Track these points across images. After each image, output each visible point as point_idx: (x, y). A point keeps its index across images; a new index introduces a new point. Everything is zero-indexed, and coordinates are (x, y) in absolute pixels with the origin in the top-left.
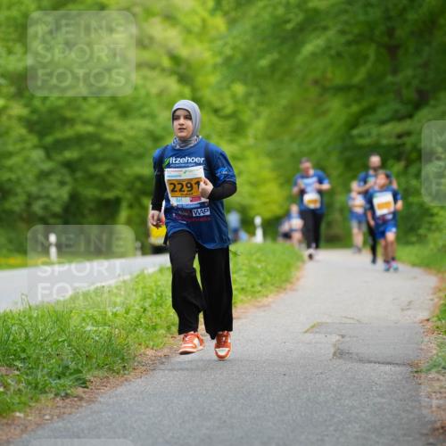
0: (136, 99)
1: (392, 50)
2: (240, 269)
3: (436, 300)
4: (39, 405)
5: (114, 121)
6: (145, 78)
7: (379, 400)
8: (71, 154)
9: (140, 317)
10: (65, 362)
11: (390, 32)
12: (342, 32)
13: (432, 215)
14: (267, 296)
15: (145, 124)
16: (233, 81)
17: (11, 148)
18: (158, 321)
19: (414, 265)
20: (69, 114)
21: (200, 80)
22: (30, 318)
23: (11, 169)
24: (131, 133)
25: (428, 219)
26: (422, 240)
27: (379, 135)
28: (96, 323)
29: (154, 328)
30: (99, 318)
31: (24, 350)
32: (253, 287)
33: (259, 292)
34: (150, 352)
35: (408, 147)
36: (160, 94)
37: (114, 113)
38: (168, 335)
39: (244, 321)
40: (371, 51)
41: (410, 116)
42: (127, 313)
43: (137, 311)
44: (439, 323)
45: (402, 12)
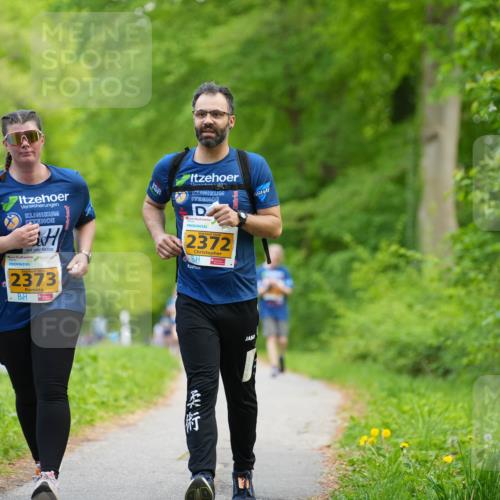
1: (294, 115)
2: (101, 378)
3: (339, 422)
11: (292, 93)
13: (337, 317)
14: (133, 413)
16: (99, 142)
19: (314, 377)
21: (57, 139)
26: (324, 346)
32: (116, 400)
33: (124, 407)
35: (311, 233)
38: (5, 461)
39: (104, 443)
40: (269, 114)
41: (314, 195)
44: (342, 451)
45: (307, 69)
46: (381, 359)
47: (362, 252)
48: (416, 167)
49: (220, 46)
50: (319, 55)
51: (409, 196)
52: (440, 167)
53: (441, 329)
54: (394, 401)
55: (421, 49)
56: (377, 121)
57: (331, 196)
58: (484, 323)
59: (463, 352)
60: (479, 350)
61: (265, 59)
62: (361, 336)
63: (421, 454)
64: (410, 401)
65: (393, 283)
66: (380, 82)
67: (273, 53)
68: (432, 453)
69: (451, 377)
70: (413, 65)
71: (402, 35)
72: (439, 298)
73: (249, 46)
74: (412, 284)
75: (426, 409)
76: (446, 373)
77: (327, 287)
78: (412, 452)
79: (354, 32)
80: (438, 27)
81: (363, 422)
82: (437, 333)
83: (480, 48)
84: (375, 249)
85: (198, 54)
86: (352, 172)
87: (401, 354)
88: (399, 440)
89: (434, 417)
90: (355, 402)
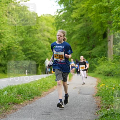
0: (42, 46)
1: (88, 38)
3: (97, 83)
4: (25, 102)
5: (38, 50)
6: (44, 42)
7: (87, 101)
8: (30, 56)
9: (43, 86)
10: (30, 94)
11: (88, 35)
12: (79, 34)
15: (43, 50)
17: (19, 55)
18: (47, 87)
19: (92, 77)
20: (30, 49)
22: (23, 86)
23: (19, 58)
24: (41, 52)
25: (95, 68)
26: (94, 72)
27: (86, 53)
28: (35, 87)
29: (46, 88)
30: (36, 86)
31: (22, 92)
34: (45, 92)
35: (91, 55)
36: (46, 45)
37: (38, 48)
40: (85, 38)
41: (92, 50)
42: (41, 85)
43: (43, 85)
44: (97, 87)
45: (90, 31)
46: (103, 74)
47: (99, 58)
48: (107, 45)
49: (77, 28)
50: (92, 29)
51: (106, 49)
52: (111, 45)
53: (111, 69)
54: (105, 80)
55: (107, 28)
56: (101, 38)
57: (94, 50)
58: (118, 68)
59: (115, 72)
60: (118, 72)
61: (84, 30)
62: (99, 70)
63: (109, 88)
64: (107, 80)
65: (104, 62)
66: (101, 32)
67: (85, 29)
68: (111, 87)
69: (113, 76)
70: (106, 30)
71: (104, 26)
72: (111, 64)
73: (81, 28)
74: (107, 62)
75: (110, 81)
76: (112, 75)
77: (94, 63)
78: (108, 87)
79: (97, 26)
80: (110, 24)
81: (100, 83)
82: (111, 70)
83: (116, 27)
84: (101, 57)
85: (74, 29)
86: (97, 46)
87: (105, 73)
88: (106, 86)
89: (111, 82)
90: (99, 80)
